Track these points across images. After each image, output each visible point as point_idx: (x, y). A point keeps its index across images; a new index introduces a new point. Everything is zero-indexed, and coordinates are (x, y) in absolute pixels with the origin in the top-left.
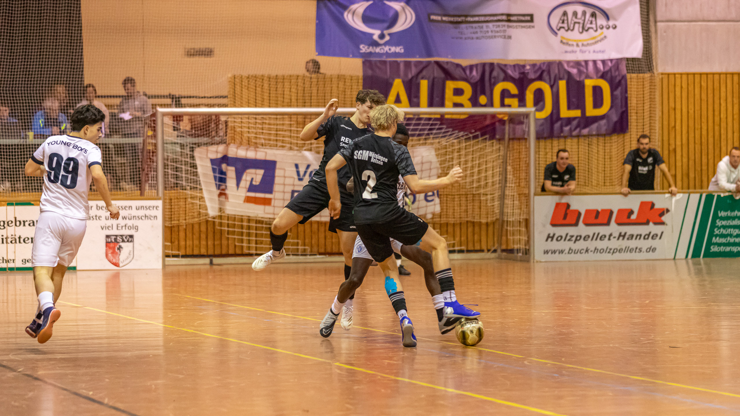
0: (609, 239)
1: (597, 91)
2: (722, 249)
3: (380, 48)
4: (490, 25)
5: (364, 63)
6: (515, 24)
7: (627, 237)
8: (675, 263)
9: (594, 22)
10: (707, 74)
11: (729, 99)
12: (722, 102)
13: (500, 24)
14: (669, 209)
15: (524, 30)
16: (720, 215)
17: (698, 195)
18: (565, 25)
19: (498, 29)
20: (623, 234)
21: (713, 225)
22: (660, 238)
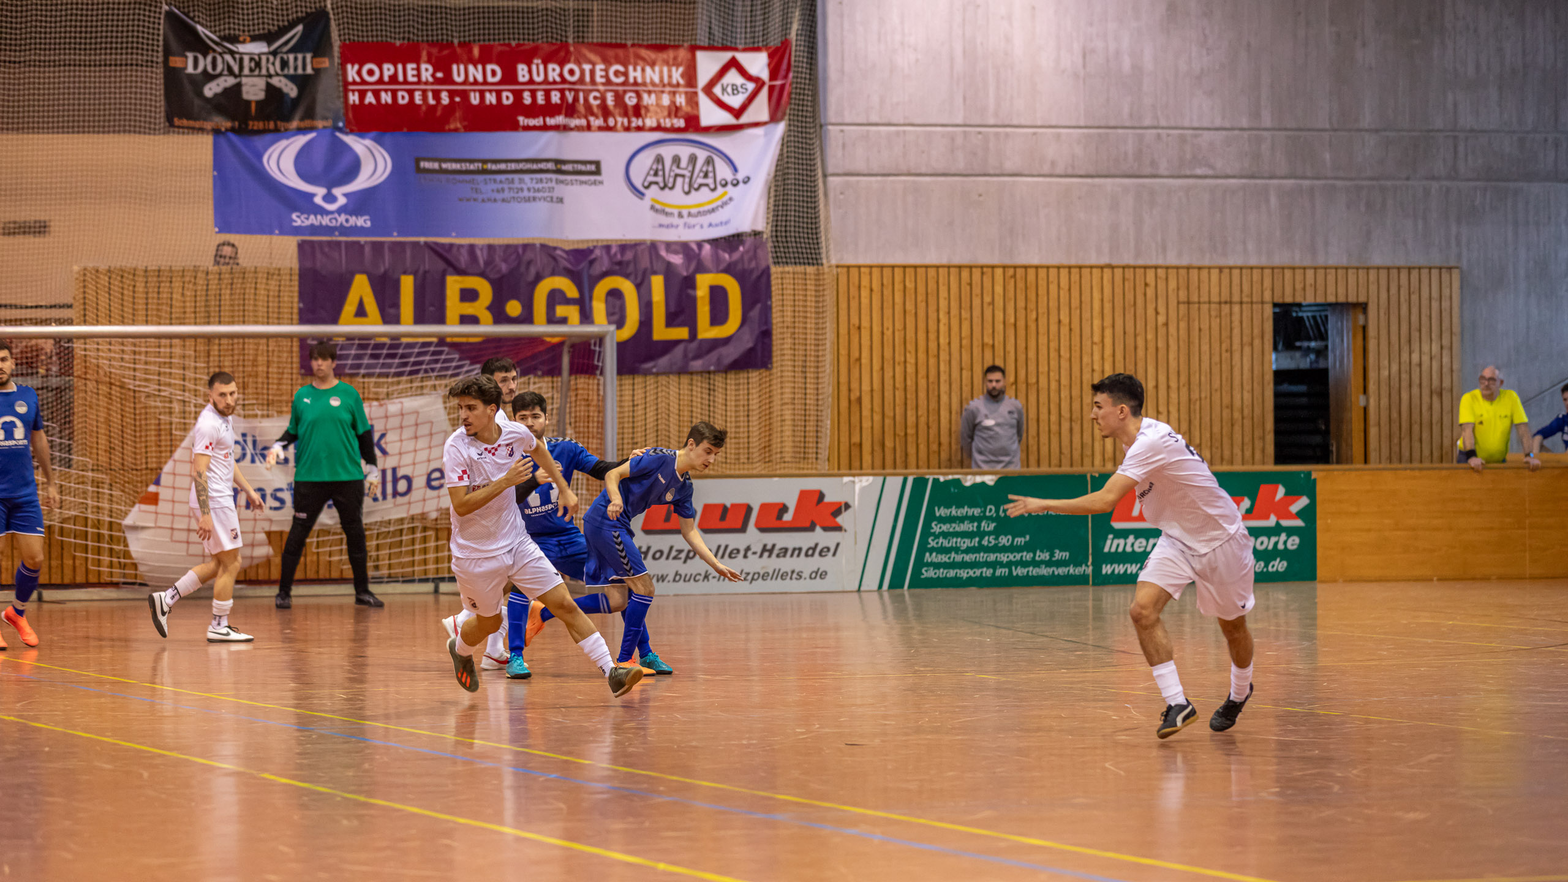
0: (745, 556)
1: (718, 295)
2: (942, 573)
3: (330, 216)
4: (527, 177)
5: (301, 246)
6: (569, 178)
7: (776, 552)
8: (860, 597)
9: (711, 175)
10: (915, 267)
11: (954, 311)
12: (941, 316)
13: (543, 176)
14: (850, 503)
15: (585, 187)
16: (938, 514)
17: (900, 479)
18: (659, 179)
19: (540, 186)
20: (769, 547)
21: (927, 533)
22: (834, 554)
